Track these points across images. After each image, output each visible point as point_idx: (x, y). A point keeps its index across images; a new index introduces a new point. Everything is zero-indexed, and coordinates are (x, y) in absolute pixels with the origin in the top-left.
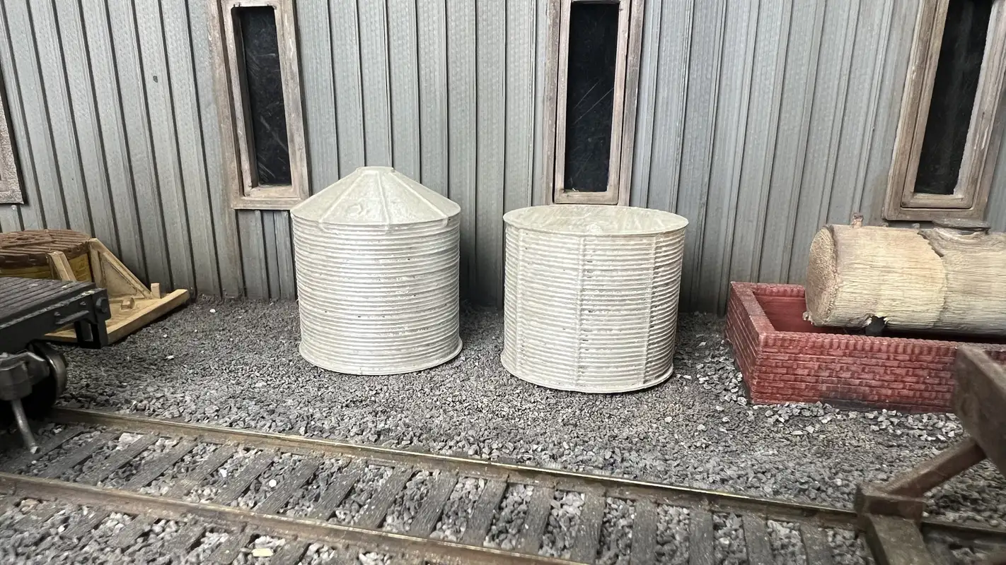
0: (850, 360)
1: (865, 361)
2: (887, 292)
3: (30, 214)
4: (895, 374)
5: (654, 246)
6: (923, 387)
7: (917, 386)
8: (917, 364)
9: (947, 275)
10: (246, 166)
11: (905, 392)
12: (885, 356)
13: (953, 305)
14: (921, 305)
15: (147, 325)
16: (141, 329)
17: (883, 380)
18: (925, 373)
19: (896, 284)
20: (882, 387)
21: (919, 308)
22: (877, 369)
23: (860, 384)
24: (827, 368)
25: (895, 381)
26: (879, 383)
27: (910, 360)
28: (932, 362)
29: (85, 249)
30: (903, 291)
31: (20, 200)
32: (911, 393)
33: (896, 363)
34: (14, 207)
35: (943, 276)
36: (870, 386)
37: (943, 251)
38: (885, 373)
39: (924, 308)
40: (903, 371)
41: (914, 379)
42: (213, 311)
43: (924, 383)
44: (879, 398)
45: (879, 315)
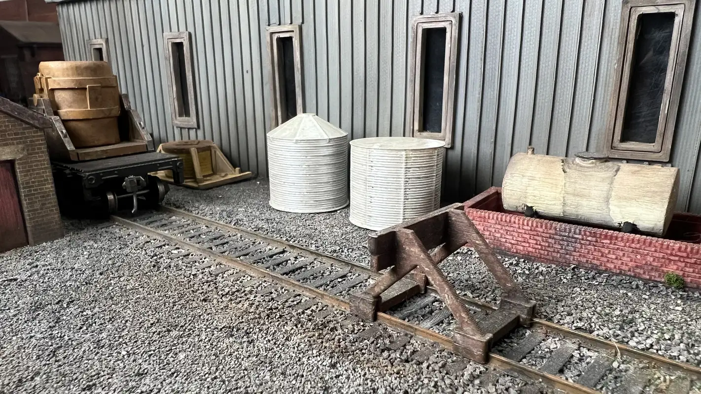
0: (499, 227)
1: (507, 228)
2: (530, 192)
3: (200, 133)
4: (523, 237)
5: (404, 156)
6: (540, 247)
7: (536, 246)
8: (535, 233)
9: (565, 184)
10: (279, 114)
11: (530, 249)
12: (517, 226)
13: (568, 202)
14: (551, 201)
15: (226, 184)
16: (221, 186)
17: (518, 241)
18: (540, 238)
19: (536, 187)
20: (517, 244)
21: (550, 203)
22: (515, 234)
23: (506, 242)
24: (488, 231)
25: (525, 242)
26: (516, 242)
27: (531, 230)
28: (543, 232)
29: (209, 148)
30: (539, 191)
31: (196, 126)
32: (534, 250)
33: (523, 231)
34: (194, 130)
35: (563, 184)
36: (511, 243)
37: (568, 170)
38: (519, 236)
39: (553, 202)
40: (528, 236)
41: (535, 242)
42: (258, 183)
43: (540, 245)
44: (517, 251)
45: (529, 205)
